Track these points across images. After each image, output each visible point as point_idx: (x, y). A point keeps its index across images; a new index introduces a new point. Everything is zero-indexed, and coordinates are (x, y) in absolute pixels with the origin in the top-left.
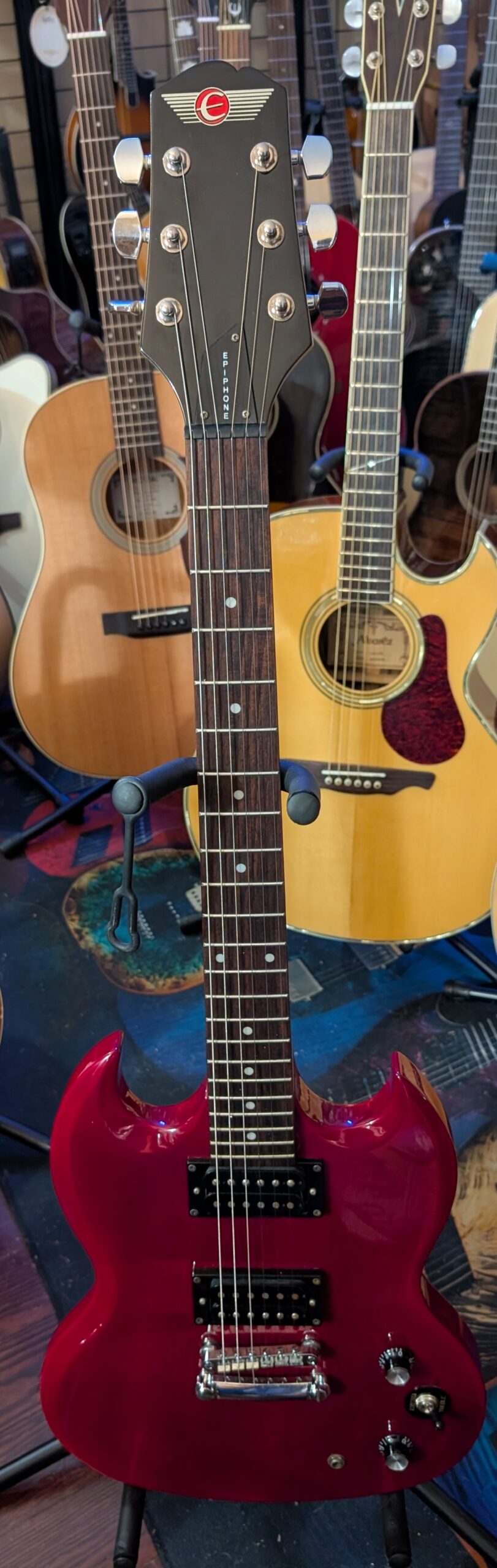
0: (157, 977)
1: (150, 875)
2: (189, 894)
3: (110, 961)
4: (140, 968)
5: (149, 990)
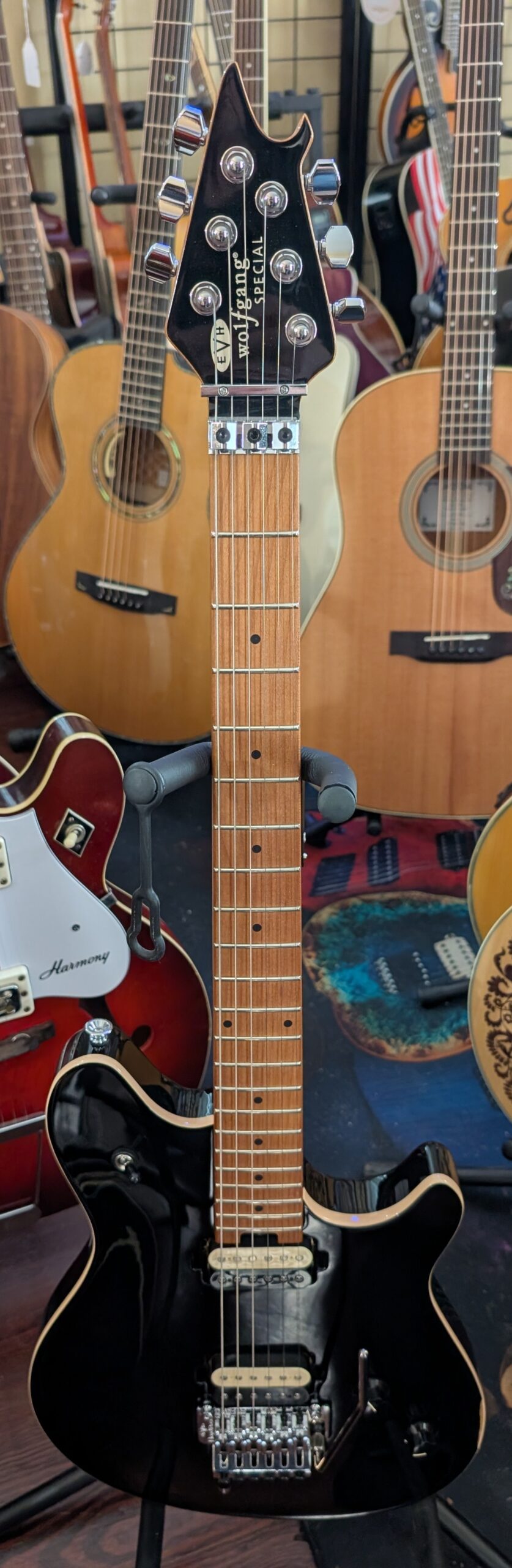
0: (400, 1041)
1: (397, 916)
2: (438, 947)
3: (348, 1012)
4: (381, 1027)
5: (390, 1055)
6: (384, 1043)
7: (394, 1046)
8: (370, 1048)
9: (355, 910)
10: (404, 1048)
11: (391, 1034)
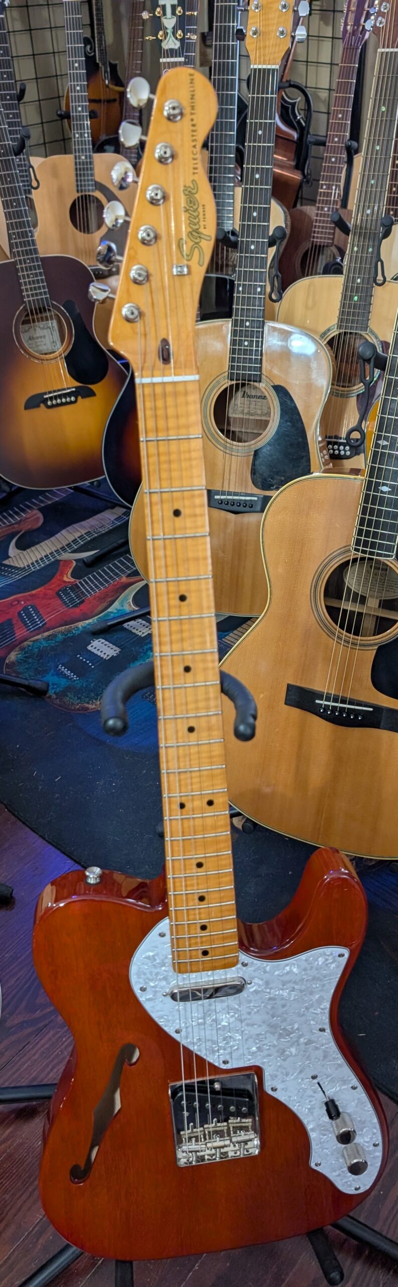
0: (94, 701)
1: (57, 644)
2: (89, 648)
3: (56, 699)
4: (78, 698)
5: (92, 709)
6: (86, 705)
7: (92, 704)
8: (78, 709)
9: (30, 648)
10: (98, 703)
11: (87, 700)
